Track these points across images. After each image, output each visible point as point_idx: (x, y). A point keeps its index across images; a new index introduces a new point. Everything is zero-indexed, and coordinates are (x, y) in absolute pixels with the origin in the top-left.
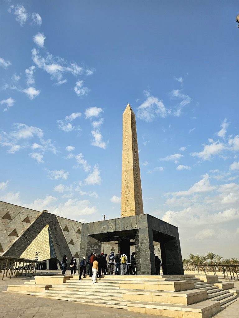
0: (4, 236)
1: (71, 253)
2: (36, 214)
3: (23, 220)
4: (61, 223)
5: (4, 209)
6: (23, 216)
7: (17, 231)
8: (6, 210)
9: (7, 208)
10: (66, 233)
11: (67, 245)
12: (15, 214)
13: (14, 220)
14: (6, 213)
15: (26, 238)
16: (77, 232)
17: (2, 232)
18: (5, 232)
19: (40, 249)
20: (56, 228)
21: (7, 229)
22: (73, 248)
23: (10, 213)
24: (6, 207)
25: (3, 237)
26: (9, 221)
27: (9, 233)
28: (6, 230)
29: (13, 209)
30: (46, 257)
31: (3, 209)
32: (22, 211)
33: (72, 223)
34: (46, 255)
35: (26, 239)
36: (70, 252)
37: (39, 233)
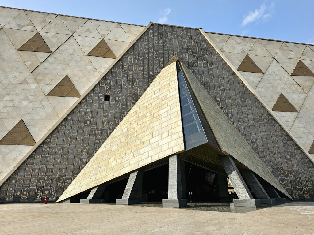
0: (30, 98)
1: (291, 139)
2: (130, 32)
3: (88, 50)
4: (222, 50)
5: (23, 26)
6: (87, 40)
7: (74, 81)
8: (30, 28)
9: (32, 24)
10: (251, 78)
11: (265, 115)
12: (59, 36)
13: (61, 54)
14: (30, 36)
15: (107, 98)
16: (295, 73)
17: (26, 86)
18: (33, 86)
19: (148, 123)
20: (207, 64)
21: (40, 77)
22: (296, 124)
23: (43, 34)
24: (28, 22)
25: (30, 102)
26: (42, 56)
27: (48, 89)
28: (37, 81)
29: (53, 25)
30: (165, 147)
31: (21, 27)
32: (84, 28)
33: (265, 46)
34: (165, 141)
35: (107, 102)
36: (288, 136)
37: (150, 82)
